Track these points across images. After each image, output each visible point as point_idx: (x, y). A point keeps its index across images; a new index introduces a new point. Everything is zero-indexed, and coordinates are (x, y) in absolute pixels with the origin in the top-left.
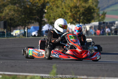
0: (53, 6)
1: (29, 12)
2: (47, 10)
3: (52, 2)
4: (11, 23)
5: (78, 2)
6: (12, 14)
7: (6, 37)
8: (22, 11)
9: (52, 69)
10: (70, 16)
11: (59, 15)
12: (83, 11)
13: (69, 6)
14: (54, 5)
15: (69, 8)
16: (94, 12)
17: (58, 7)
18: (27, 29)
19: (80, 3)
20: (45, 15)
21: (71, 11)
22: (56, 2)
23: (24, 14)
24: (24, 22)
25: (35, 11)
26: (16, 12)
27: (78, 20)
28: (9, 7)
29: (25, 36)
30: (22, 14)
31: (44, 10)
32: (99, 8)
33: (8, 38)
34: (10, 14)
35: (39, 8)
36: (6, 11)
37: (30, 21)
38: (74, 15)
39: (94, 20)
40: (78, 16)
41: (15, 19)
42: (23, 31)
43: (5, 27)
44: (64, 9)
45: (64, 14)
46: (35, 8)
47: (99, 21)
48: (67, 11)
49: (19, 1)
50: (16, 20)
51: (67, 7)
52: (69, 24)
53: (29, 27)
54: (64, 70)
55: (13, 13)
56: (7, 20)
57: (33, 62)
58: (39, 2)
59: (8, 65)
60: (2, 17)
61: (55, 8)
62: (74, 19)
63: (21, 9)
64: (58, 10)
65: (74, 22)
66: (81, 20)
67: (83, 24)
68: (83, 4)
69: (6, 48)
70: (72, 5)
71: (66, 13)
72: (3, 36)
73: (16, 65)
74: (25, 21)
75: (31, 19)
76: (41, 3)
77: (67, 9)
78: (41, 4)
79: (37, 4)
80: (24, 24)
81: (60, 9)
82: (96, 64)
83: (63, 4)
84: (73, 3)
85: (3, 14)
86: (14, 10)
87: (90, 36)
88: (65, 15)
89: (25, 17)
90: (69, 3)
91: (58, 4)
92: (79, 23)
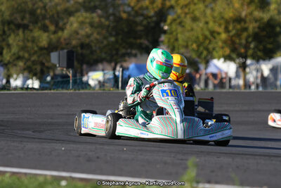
0: (185, 17)
1: (126, 30)
2: (170, 25)
3: (182, 8)
4: (82, 54)
5: (245, 7)
6: (87, 32)
7: (71, 87)
8: (109, 26)
10: (225, 42)
11: (198, 38)
12: (257, 30)
13: (223, 18)
14: (186, 14)
15: (222, 21)
17: (195, 19)
18: (121, 69)
19: (249, 11)
20: (163, 38)
21: (227, 30)
22: (192, 7)
23: (114, 33)
24: (114, 52)
25: (140, 28)
26: (96, 28)
27: (242, 50)
28: (79, 17)
29: (118, 87)
30: (111, 35)
31: (162, 24)
33: (77, 91)
34: (82, 32)
35: (149, 20)
36: (71, 25)
37: (129, 51)
38: (234, 38)
40: (243, 41)
41: (93, 44)
42: (110, 75)
43: (70, 65)
44: (211, 24)
45: (209, 36)
46: (142, 21)
48: (217, 28)
49: (103, 3)
50: (94, 48)
51: (217, 19)
52: (222, 60)
53: (125, 65)
54: (213, 171)
55: (88, 30)
56: (75, 47)
57: (139, 150)
58: (150, 7)
59: (79, 156)
60: (62, 40)
61: (188, 21)
62: (234, 50)
63: (107, 23)
64: (195, 26)
65: (234, 56)
66: (250, 52)
67: (254, 62)
68: (257, 14)
70: (229, 14)
71: (216, 35)
72: (65, 85)
73: (98, 158)
74: (117, 50)
75: (131, 46)
76: (156, 9)
77: (217, 24)
78: (156, 12)
79: (145, 12)
80: (115, 57)
81: (201, 25)
83: (208, 12)
84: (232, 10)
85: (66, 34)
86: (92, 25)
88: (211, 38)
89: (117, 41)
90: (222, 10)
91: (197, 13)
92: (245, 57)
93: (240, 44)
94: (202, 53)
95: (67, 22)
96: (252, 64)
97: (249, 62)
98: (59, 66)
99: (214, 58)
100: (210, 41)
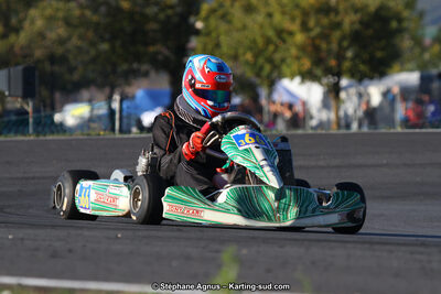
0: (232, 5)
1: (129, 29)
2: (206, 20)
4: (52, 74)
6: (59, 35)
7: (31, 131)
8: (98, 24)
9: (220, 266)
10: (302, 48)
11: (254, 41)
12: (357, 26)
13: (297, 6)
14: (234, 1)
15: (297, 13)
16: (400, 31)
17: (249, 9)
18: (118, 98)
20: (194, 42)
21: (305, 27)
23: (107, 36)
24: (109, 69)
25: (153, 26)
26: (76, 27)
27: (333, 63)
28: (45, 8)
29: (113, 129)
30: (103, 40)
31: (192, 19)
32: (421, 15)
33: (41, 138)
34: (52, 35)
35: (170, 12)
36: (33, 22)
38: (317, 42)
39: (402, 64)
40: (334, 46)
41: (71, 57)
42: (102, 110)
43: (28, 93)
44: (278, 18)
45: (275, 39)
46: (157, 14)
47: (422, 67)
48: (287, 25)
50: (73, 63)
51: (288, 9)
53: (129, 90)
55: (62, 31)
56: (38, 61)
57: (144, 237)
59: (37, 249)
60: (17, 49)
62: (318, 61)
63: (95, 18)
64: (249, 21)
65: (318, 72)
66: (347, 64)
67: (353, 81)
69: (33, 178)
71: (285, 36)
72: (21, 128)
74: (114, 65)
75: (138, 58)
77: (287, 17)
80: (111, 78)
81: (260, 18)
82: (403, 248)
85: (22, 39)
86: (68, 22)
87: (383, 131)
88: (278, 41)
89: (113, 51)
92: (339, 75)
93: (329, 51)
94: (261, 68)
95: (25, 19)
96: (349, 86)
97: (344, 82)
98: (10, 95)
99: (284, 76)
100: (277, 46)
